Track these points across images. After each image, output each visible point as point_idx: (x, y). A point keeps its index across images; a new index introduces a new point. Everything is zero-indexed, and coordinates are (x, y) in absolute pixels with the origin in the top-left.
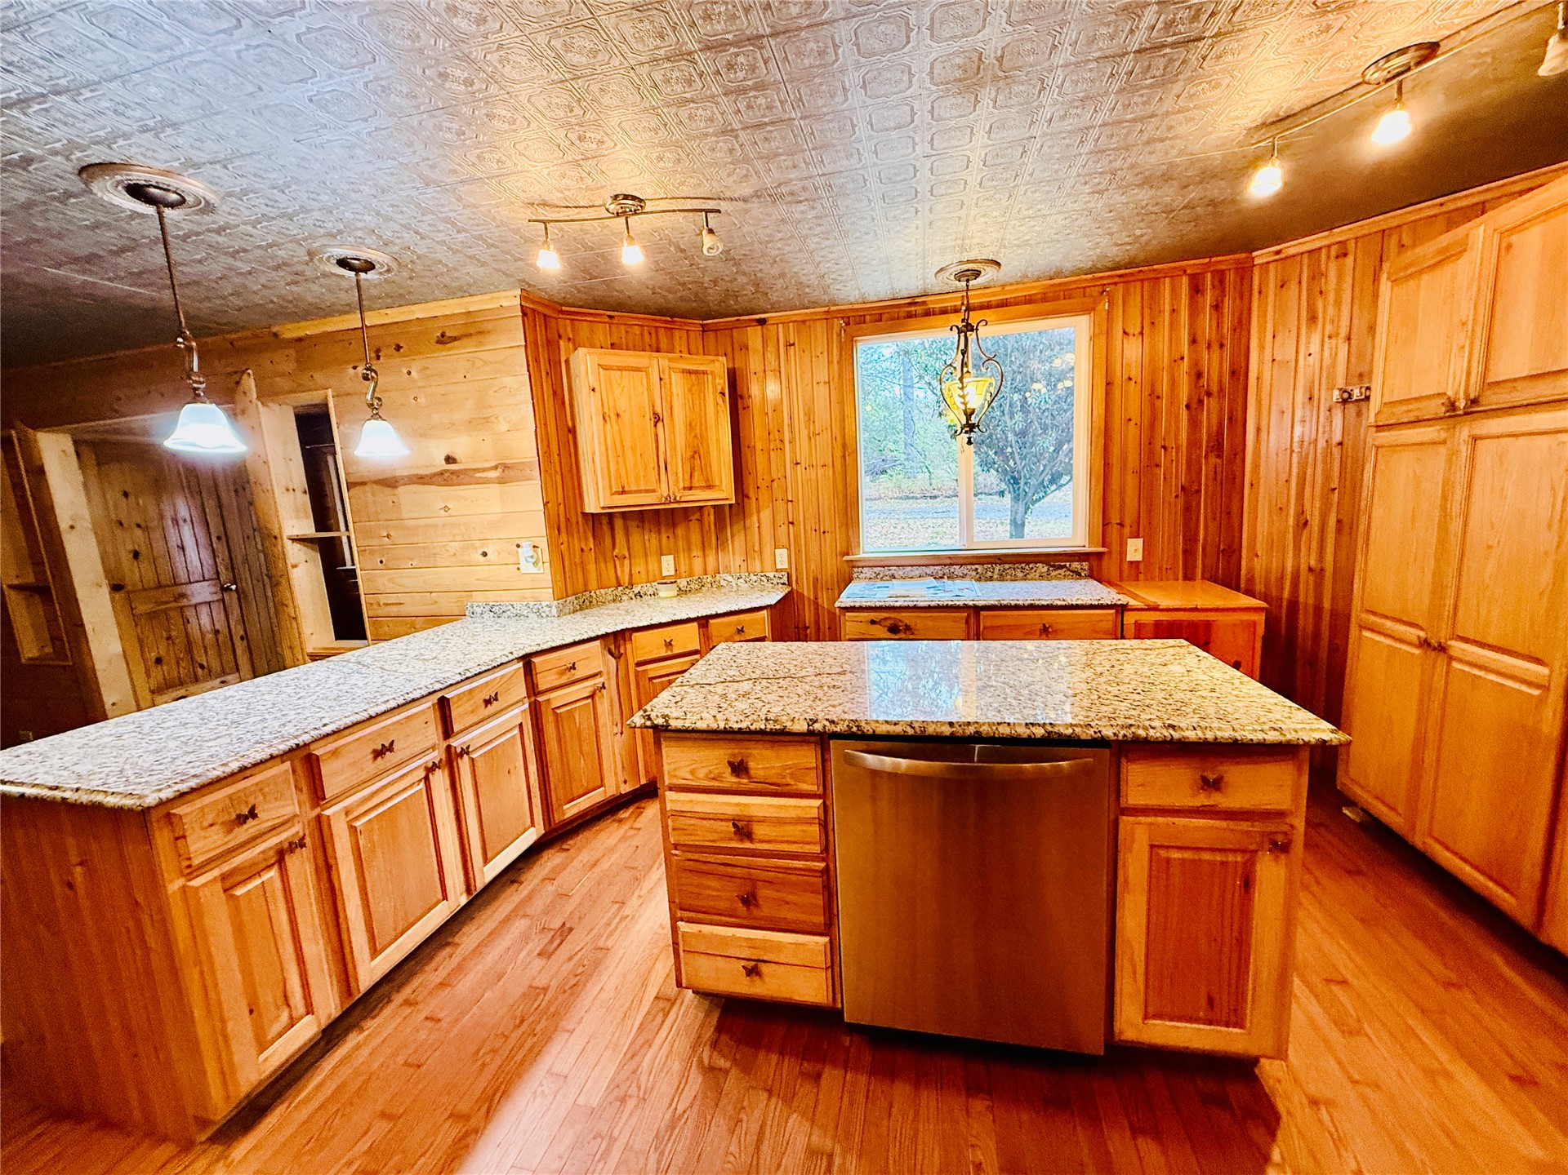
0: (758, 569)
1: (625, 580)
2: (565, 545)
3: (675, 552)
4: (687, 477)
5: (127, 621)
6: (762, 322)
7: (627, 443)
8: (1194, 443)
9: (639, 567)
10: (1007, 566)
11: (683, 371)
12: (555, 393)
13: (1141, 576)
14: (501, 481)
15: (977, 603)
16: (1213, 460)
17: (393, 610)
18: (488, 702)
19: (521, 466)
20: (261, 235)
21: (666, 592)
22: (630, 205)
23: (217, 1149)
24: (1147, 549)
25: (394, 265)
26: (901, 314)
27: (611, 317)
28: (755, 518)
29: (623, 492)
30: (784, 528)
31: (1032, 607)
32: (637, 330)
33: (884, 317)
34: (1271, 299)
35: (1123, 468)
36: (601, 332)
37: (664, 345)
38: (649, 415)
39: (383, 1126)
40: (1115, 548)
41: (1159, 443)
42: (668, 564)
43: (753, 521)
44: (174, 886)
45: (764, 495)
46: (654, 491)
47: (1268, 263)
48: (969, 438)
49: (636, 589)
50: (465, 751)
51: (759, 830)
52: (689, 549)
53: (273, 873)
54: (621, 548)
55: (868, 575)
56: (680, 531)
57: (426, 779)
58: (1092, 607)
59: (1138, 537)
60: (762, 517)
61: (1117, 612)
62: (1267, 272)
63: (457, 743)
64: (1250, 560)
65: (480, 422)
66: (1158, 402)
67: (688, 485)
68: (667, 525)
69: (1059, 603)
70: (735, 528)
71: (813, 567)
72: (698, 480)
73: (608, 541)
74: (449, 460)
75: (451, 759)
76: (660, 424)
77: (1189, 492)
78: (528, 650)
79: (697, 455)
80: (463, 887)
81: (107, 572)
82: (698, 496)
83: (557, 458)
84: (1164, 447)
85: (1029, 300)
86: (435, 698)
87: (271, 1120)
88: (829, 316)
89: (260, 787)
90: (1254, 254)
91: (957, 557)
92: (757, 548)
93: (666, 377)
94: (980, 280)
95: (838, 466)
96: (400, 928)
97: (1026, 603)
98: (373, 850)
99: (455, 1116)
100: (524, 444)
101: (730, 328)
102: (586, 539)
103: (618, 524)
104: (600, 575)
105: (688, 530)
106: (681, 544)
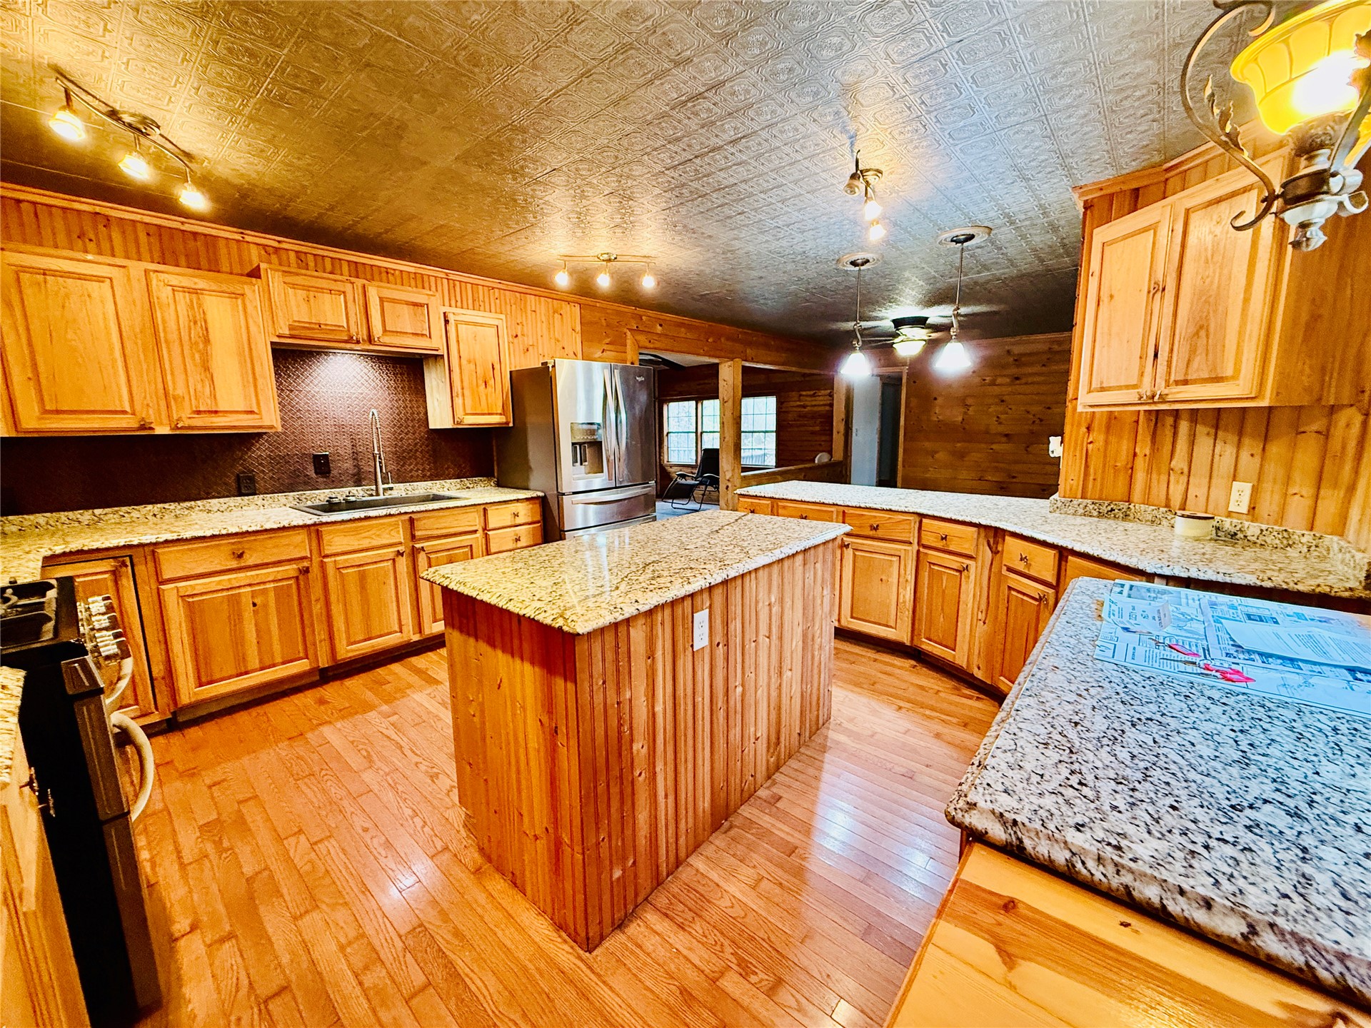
3: (1259, 479)
4: (1182, 365)
7: (1115, 328)
9: (1198, 488)
29: (1101, 390)
38: (1148, 285)
42: (1240, 496)
46: (1134, 387)
50: (849, 546)
52: (1288, 480)
54: (1180, 460)
56: (1275, 449)
68: (1253, 436)
72: (1199, 369)
73: (1167, 448)
76: (1159, 295)
79: (1204, 330)
82: (1195, 394)
102: (1143, 441)
103: (1184, 426)
104: (1148, 487)
105: (1293, 447)
106: (1273, 469)
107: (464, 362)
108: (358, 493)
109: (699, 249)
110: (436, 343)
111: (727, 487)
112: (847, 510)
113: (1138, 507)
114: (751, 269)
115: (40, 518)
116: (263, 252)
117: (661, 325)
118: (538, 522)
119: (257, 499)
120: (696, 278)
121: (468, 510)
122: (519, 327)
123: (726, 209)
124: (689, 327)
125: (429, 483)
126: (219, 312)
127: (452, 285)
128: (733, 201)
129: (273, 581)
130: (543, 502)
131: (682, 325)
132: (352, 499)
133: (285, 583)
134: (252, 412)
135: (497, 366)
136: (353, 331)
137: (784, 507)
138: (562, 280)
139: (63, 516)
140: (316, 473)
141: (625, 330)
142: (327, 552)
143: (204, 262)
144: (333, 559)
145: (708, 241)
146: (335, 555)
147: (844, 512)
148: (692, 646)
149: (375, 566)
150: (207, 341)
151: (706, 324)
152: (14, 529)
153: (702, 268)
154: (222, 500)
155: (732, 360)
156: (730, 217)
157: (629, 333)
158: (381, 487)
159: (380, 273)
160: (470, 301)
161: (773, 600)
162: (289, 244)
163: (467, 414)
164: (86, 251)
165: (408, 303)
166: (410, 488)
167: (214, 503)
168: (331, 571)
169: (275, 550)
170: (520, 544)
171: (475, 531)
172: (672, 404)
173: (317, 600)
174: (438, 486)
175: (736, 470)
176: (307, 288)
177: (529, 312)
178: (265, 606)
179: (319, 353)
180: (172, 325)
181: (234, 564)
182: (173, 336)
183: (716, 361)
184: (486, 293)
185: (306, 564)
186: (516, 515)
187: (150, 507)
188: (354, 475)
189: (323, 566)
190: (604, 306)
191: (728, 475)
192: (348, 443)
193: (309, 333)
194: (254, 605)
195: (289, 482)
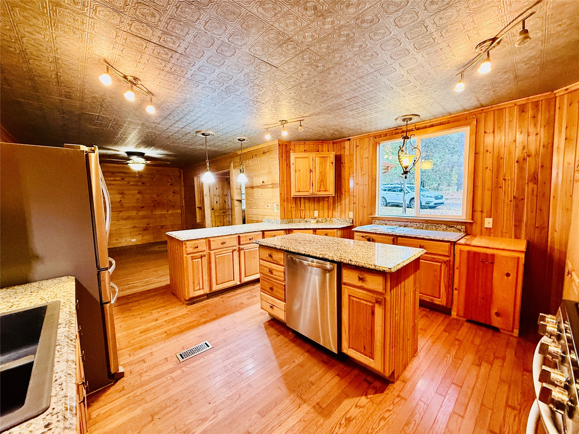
0: (344, 218)
1: (303, 217)
2: (286, 205)
3: (319, 210)
4: (319, 188)
5: (213, 216)
6: (349, 140)
7: (301, 178)
8: (521, 177)
9: (307, 213)
10: (429, 224)
11: (320, 157)
12: (287, 165)
13: (492, 235)
14: (272, 188)
15: (396, 234)
16: (531, 185)
17: (251, 219)
18: (250, 239)
19: (276, 184)
20: (224, 137)
21: (313, 221)
22: (284, 122)
23: (186, 306)
24: (495, 223)
25: (249, 139)
26: (393, 133)
27: (305, 143)
28: (344, 201)
29: (299, 192)
30: (352, 205)
31: (416, 238)
32: (312, 146)
33: (387, 135)
34: (565, 112)
35: (483, 188)
36: (302, 148)
37: (320, 149)
38: (308, 170)
39: (206, 312)
40: (479, 221)
41: (501, 178)
42: (316, 213)
43: (343, 202)
44: (185, 255)
45: (347, 194)
46: (308, 191)
47: (563, 95)
48: (406, 176)
49: (306, 220)
50: (243, 249)
51: (274, 272)
52: (324, 209)
53: (200, 259)
54: (302, 207)
55: (377, 223)
56: (321, 204)
57: (233, 252)
58: (439, 241)
59: (490, 217)
60: (346, 201)
61: (451, 244)
62: (563, 99)
63: (241, 247)
64: (552, 233)
65: (270, 173)
66: (501, 161)
67: (319, 190)
68: (317, 202)
69: (427, 238)
70: (339, 204)
71: (360, 218)
72: (322, 189)
73: (299, 205)
74: (263, 182)
75: (240, 250)
76: (311, 172)
77: (518, 201)
78: (263, 230)
79: (322, 181)
80: (239, 280)
81: (211, 205)
82: (322, 194)
83: (286, 182)
84: (504, 179)
85: (441, 124)
86: (237, 235)
87: (194, 305)
88: (369, 137)
89: (200, 243)
90: (555, 92)
91: (410, 219)
92: (344, 211)
93: (314, 159)
94: (411, 121)
95: (370, 185)
96: (223, 282)
97: (414, 236)
98: (219, 263)
99: (216, 315)
100: (276, 178)
101: (340, 142)
102: (293, 204)
103: (302, 200)
104: (296, 215)
105: (323, 204)
106: (321, 208)
113: (294, 219)
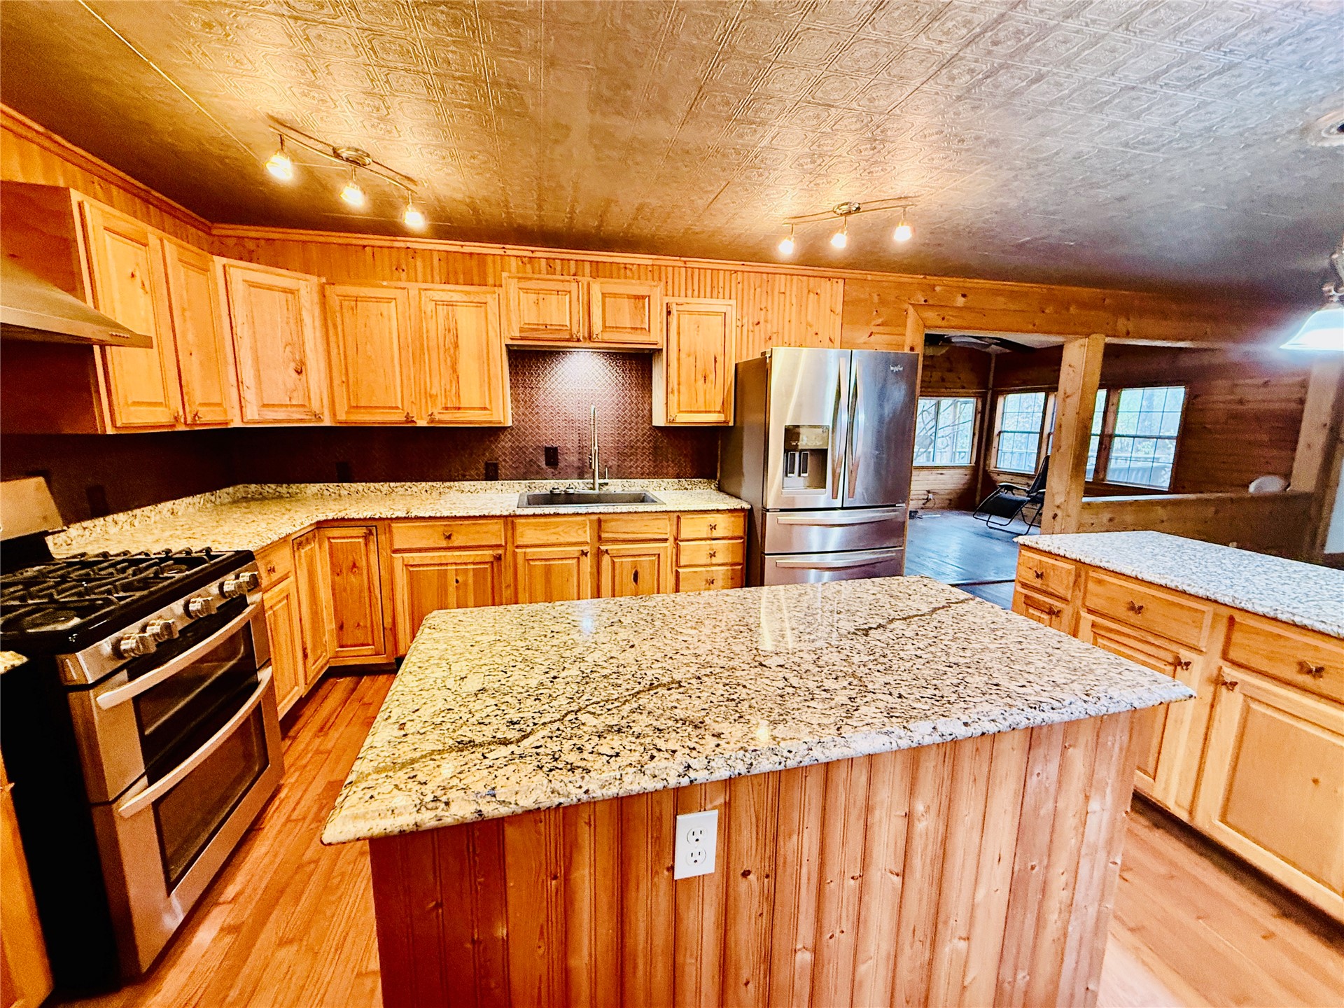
107: (683, 355)
108: (578, 486)
109: (983, 168)
110: (655, 337)
111: (1055, 516)
112: (1238, 617)
114: (1092, 186)
115: (360, 486)
116: (520, 263)
117: (964, 296)
118: (741, 538)
119: (497, 484)
120: (997, 218)
121: (660, 516)
122: (763, 312)
123: (1003, 77)
124: (1012, 295)
125: (646, 481)
126: (468, 322)
127: (689, 274)
128: (1011, 56)
129: (474, 563)
130: (749, 515)
131: (998, 293)
132: (571, 491)
133: (482, 566)
134: (485, 409)
135: (720, 359)
136: (574, 330)
137: (1100, 582)
138: (787, 249)
139: (372, 485)
140: (547, 464)
141: (906, 306)
142: (519, 543)
143: (476, 279)
144: (524, 550)
145: (992, 149)
146: (527, 546)
147: (1231, 620)
148: (671, 869)
149: (560, 562)
150: (456, 346)
151: (1042, 289)
152: (346, 493)
153: (1000, 200)
154: (472, 483)
155: (1087, 336)
156: (1017, 93)
157: (911, 310)
158: (598, 481)
159: (619, 269)
160: (708, 289)
161: (920, 807)
162: (542, 252)
163: (680, 412)
164: (400, 280)
165: (629, 297)
166: (626, 485)
167: (467, 485)
168: (520, 560)
169: (476, 536)
170: (714, 560)
171: (666, 540)
172: (1010, 397)
173: (508, 586)
174: (655, 484)
175: (1073, 494)
176: (538, 292)
177: (776, 293)
178: (466, 584)
179: (558, 353)
180: (433, 334)
181: (444, 544)
182: (433, 344)
183: (1054, 339)
184: (727, 277)
185: (501, 551)
186: (713, 528)
187: (424, 484)
188: (579, 468)
189: (515, 554)
190: (878, 278)
191: (1059, 500)
192: (576, 437)
193: (535, 335)
194: (457, 581)
195: (526, 472)
